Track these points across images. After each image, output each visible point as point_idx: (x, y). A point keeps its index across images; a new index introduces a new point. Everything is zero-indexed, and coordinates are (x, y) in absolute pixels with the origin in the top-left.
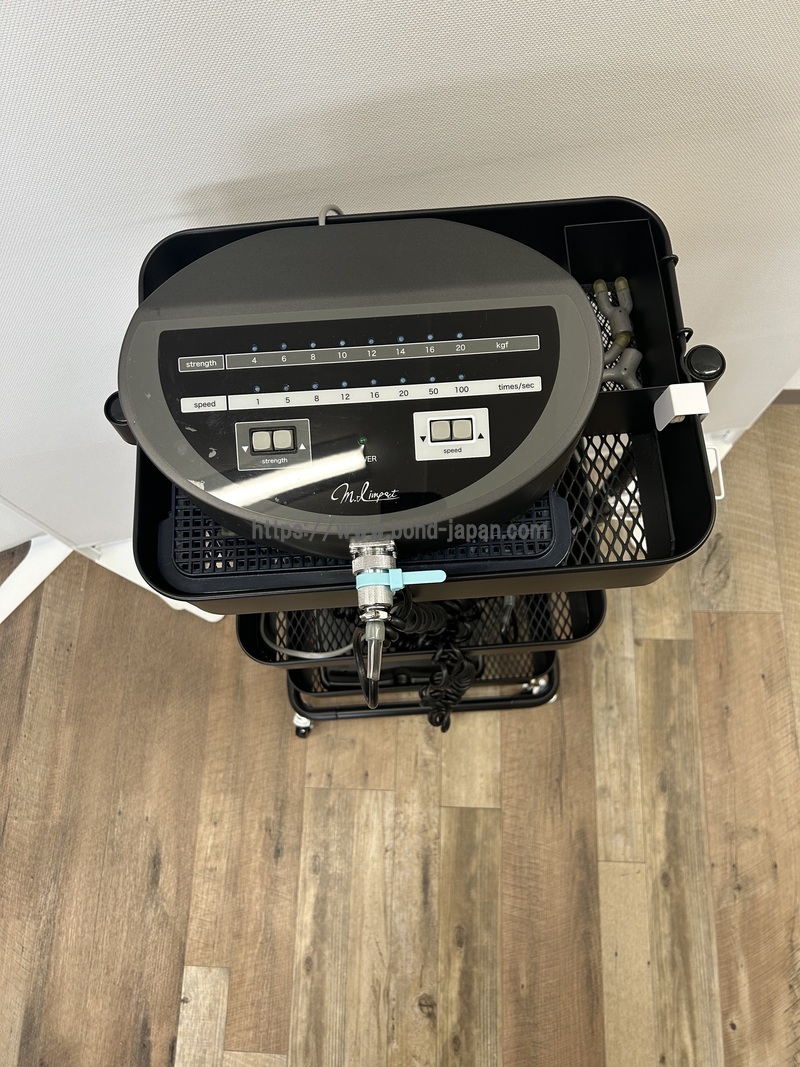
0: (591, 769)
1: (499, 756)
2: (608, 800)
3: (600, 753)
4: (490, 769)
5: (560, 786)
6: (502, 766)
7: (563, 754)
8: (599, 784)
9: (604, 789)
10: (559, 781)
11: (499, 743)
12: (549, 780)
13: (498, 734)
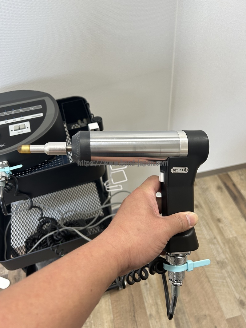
0: (145, 308)
1: (112, 313)
2: (153, 319)
3: (146, 302)
4: (109, 319)
5: (135, 318)
6: (113, 316)
7: (134, 306)
8: (148, 313)
9: (151, 315)
10: (134, 316)
11: (111, 307)
12: (131, 317)
13: (110, 305)
